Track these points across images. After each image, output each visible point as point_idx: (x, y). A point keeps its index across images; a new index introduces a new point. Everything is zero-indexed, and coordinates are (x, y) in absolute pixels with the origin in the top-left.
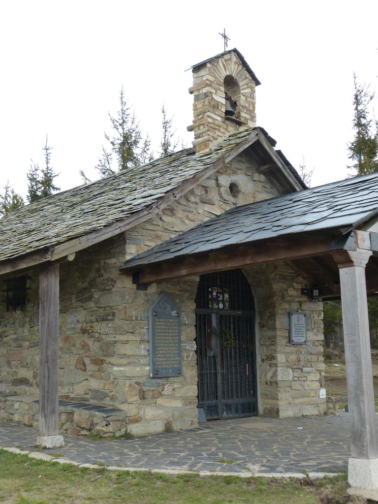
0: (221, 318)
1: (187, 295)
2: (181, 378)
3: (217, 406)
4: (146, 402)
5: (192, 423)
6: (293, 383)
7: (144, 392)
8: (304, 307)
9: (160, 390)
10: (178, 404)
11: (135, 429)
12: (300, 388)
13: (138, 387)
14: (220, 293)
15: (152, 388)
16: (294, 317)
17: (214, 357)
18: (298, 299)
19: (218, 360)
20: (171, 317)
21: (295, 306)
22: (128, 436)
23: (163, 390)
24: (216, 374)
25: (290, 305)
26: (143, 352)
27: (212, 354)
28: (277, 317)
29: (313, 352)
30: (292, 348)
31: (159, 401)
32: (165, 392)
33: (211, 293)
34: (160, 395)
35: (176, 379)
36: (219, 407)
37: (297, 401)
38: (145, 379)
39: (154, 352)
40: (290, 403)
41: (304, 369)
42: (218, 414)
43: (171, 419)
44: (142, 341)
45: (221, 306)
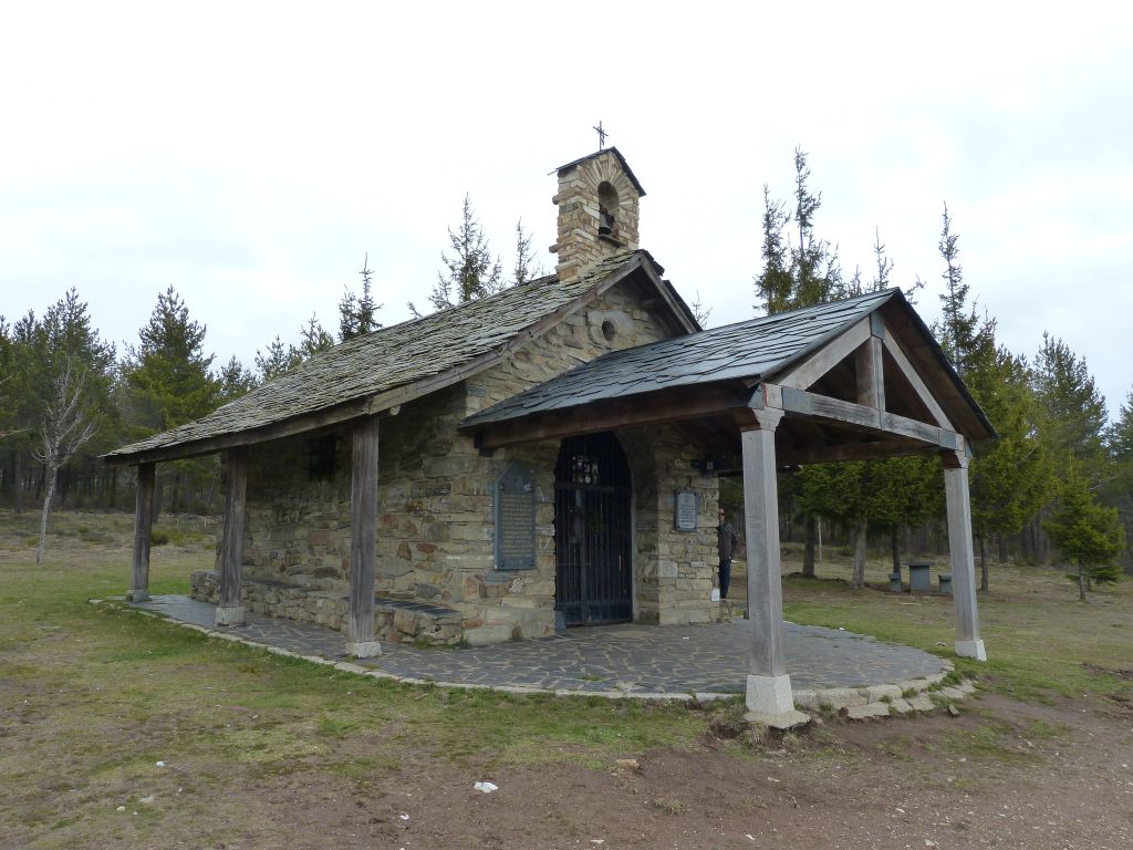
0: (587, 497)
1: (543, 464)
2: (535, 572)
3: (580, 609)
4: (489, 601)
5: (547, 630)
6: (678, 580)
7: (486, 588)
8: (695, 483)
9: (507, 586)
10: (530, 604)
11: (473, 636)
12: (686, 587)
13: (479, 582)
14: (588, 463)
15: (496, 584)
16: (682, 497)
17: (578, 546)
18: (687, 474)
19: (583, 549)
20: (522, 491)
21: (683, 482)
22: (464, 645)
23: (511, 587)
24: (579, 568)
25: (677, 481)
26: (486, 537)
27: (575, 541)
28: (659, 496)
29: (704, 541)
30: (678, 536)
31: (505, 600)
32: (513, 589)
33: (575, 463)
34: (507, 593)
35: (528, 573)
36: (583, 609)
37: (682, 604)
38: (487, 571)
39: (500, 537)
40: (674, 607)
41: (693, 563)
42: (580, 619)
43: (520, 624)
44: (485, 523)
45: (588, 480)
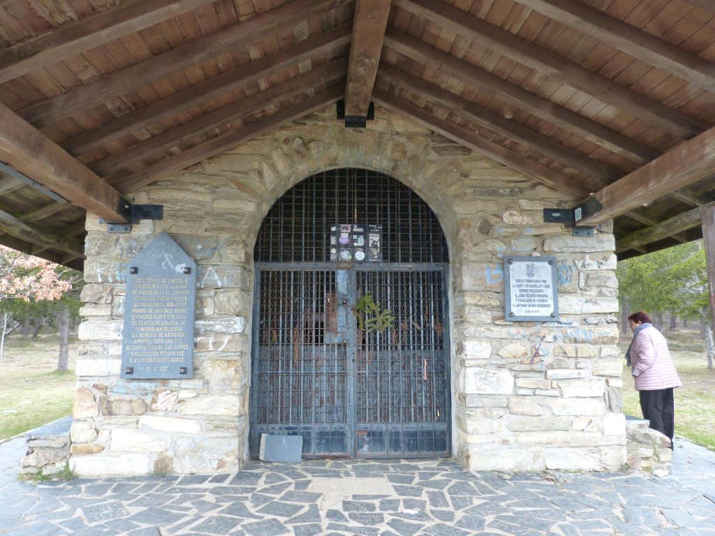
1: (224, 236)
4: (114, 420)
5: (221, 464)
6: (514, 400)
7: (109, 402)
9: (148, 400)
10: (192, 427)
12: (540, 411)
13: (99, 394)
14: (358, 234)
15: (128, 398)
17: (342, 346)
18: (534, 232)
19: (351, 350)
20: (171, 274)
23: (154, 401)
24: (343, 375)
26: (114, 336)
27: (336, 340)
28: (465, 268)
29: (581, 336)
30: (514, 330)
31: (144, 419)
32: (159, 405)
33: (338, 234)
34: (147, 409)
35: (184, 384)
36: (349, 435)
37: (524, 438)
38: (115, 381)
39: (128, 334)
40: (505, 442)
41: (550, 373)
43: (170, 454)
44: (112, 317)
45: (360, 256)
